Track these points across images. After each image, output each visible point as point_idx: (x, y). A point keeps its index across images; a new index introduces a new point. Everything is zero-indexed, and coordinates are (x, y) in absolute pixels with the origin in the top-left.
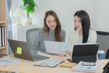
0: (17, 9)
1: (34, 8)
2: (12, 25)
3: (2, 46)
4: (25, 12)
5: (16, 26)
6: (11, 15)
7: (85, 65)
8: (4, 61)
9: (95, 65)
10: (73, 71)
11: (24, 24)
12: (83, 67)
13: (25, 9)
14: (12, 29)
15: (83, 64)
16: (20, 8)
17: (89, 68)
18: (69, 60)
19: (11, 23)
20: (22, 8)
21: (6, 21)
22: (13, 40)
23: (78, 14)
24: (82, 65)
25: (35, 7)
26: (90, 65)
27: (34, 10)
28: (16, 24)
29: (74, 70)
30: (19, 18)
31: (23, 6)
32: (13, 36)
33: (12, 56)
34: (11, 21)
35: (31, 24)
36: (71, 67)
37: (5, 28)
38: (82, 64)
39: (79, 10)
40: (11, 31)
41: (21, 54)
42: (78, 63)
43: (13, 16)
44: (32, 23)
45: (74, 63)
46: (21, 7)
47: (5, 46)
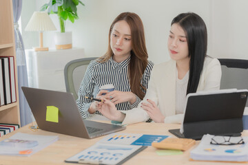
0: (35, 13)
1: (76, 10)
2: (26, 51)
3: (6, 104)
4: (55, 19)
5: (35, 54)
6: (20, 29)
7: (217, 144)
8: (19, 141)
9: (243, 143)
10: (192, 160)
11: (53, 48)
12: (214, 150)
13: (56, 13)
14: (24, 61)
15: (213, 142)
16: (43, 10)
17: (231, 151)
18: (175, 132)
19: (23, 46)
20: (47, 11)
21: (12, 42)
22: (29, 87)
23: (181, 21)
24: (211, 143)
25: (79, 7)
26: (232, 144)
27: (76, 15)
28: (33, 50)
29: (194, 158)
30: (42, 33)
31: (49, 5)
32: (28, 78)
33: (33, 127)
34: (22, 43)
35: (69, 46)
36: (183, 151)
37: (11, 59)
38: (210, 141)
39: (185, 11)
40: (23, 66)
41: (57, 121)
42: (200, 139)
43: (26, 30)
44: (73, 46)
45: (191, 140)
46: (45, 7)
47: (12, 102)
